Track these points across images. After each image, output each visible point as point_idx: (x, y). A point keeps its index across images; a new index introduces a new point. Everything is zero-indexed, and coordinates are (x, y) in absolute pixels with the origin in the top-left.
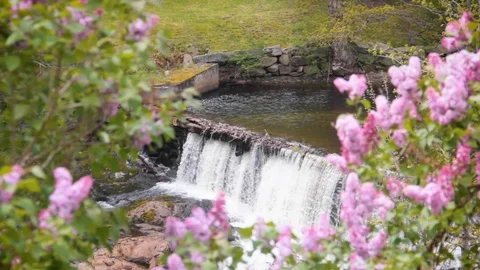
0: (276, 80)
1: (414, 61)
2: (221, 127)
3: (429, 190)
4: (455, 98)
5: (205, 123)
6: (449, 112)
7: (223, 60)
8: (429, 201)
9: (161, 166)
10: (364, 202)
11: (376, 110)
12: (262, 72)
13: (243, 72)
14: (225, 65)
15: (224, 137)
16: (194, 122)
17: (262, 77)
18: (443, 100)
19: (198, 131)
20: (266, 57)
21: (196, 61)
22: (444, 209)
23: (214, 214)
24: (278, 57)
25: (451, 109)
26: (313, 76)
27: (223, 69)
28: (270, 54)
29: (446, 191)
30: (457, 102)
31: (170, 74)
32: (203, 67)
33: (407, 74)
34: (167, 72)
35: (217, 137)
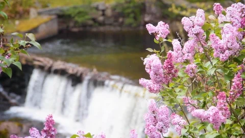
0: (102, 29)
1: (200, 12)
2: (59, 65)
3: (211, 111)
4: (231, 41)
5: (47, 62)
6: (227, 51)
7: (61, 13)
8: (211, 119)
9: (13, 95)
10: (162, 120)
11: (173, 50)
12: (91, 22)
13: (76, 22)
14: (62, 17)
15: (62, 73)
16: (39, 61)
17: (91, 26)
18: (222, 43)
19: (41, 68)
20: (94, 11)
21: (39, 14)
22: (223, 124)
23: (45, 131)
24: (103, 11)
25: (229, 49)
26: (130, 25)
27: (61, 20)
28: (97, 8)
29: (224, 111)
30: (232, 44)
31: (20, 24)
32: (45, 18)
33: (195, 22)
34: (17, 22)
35: (57, 72)
